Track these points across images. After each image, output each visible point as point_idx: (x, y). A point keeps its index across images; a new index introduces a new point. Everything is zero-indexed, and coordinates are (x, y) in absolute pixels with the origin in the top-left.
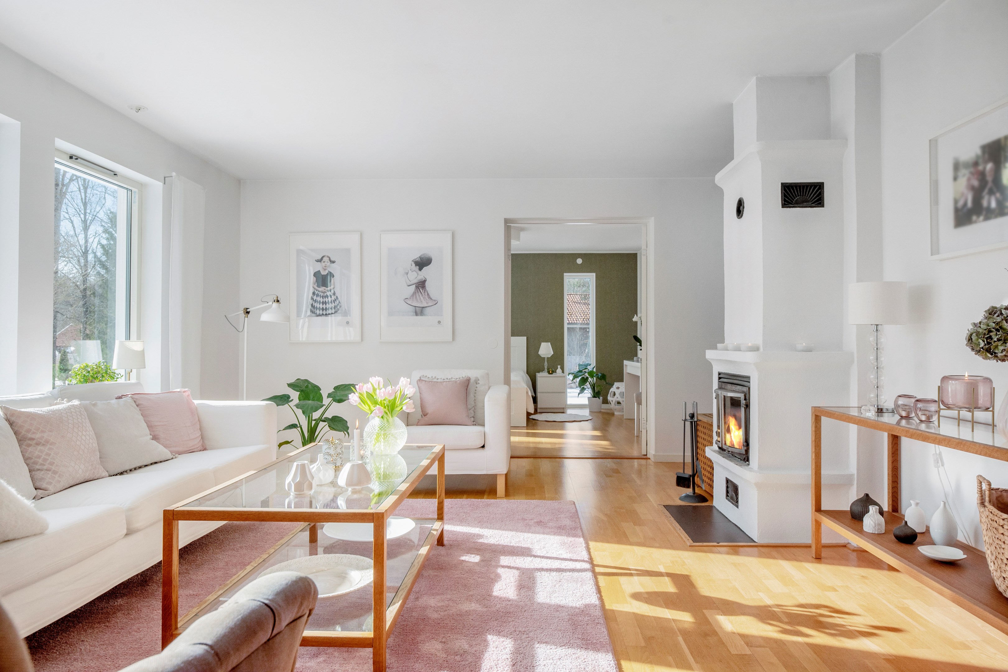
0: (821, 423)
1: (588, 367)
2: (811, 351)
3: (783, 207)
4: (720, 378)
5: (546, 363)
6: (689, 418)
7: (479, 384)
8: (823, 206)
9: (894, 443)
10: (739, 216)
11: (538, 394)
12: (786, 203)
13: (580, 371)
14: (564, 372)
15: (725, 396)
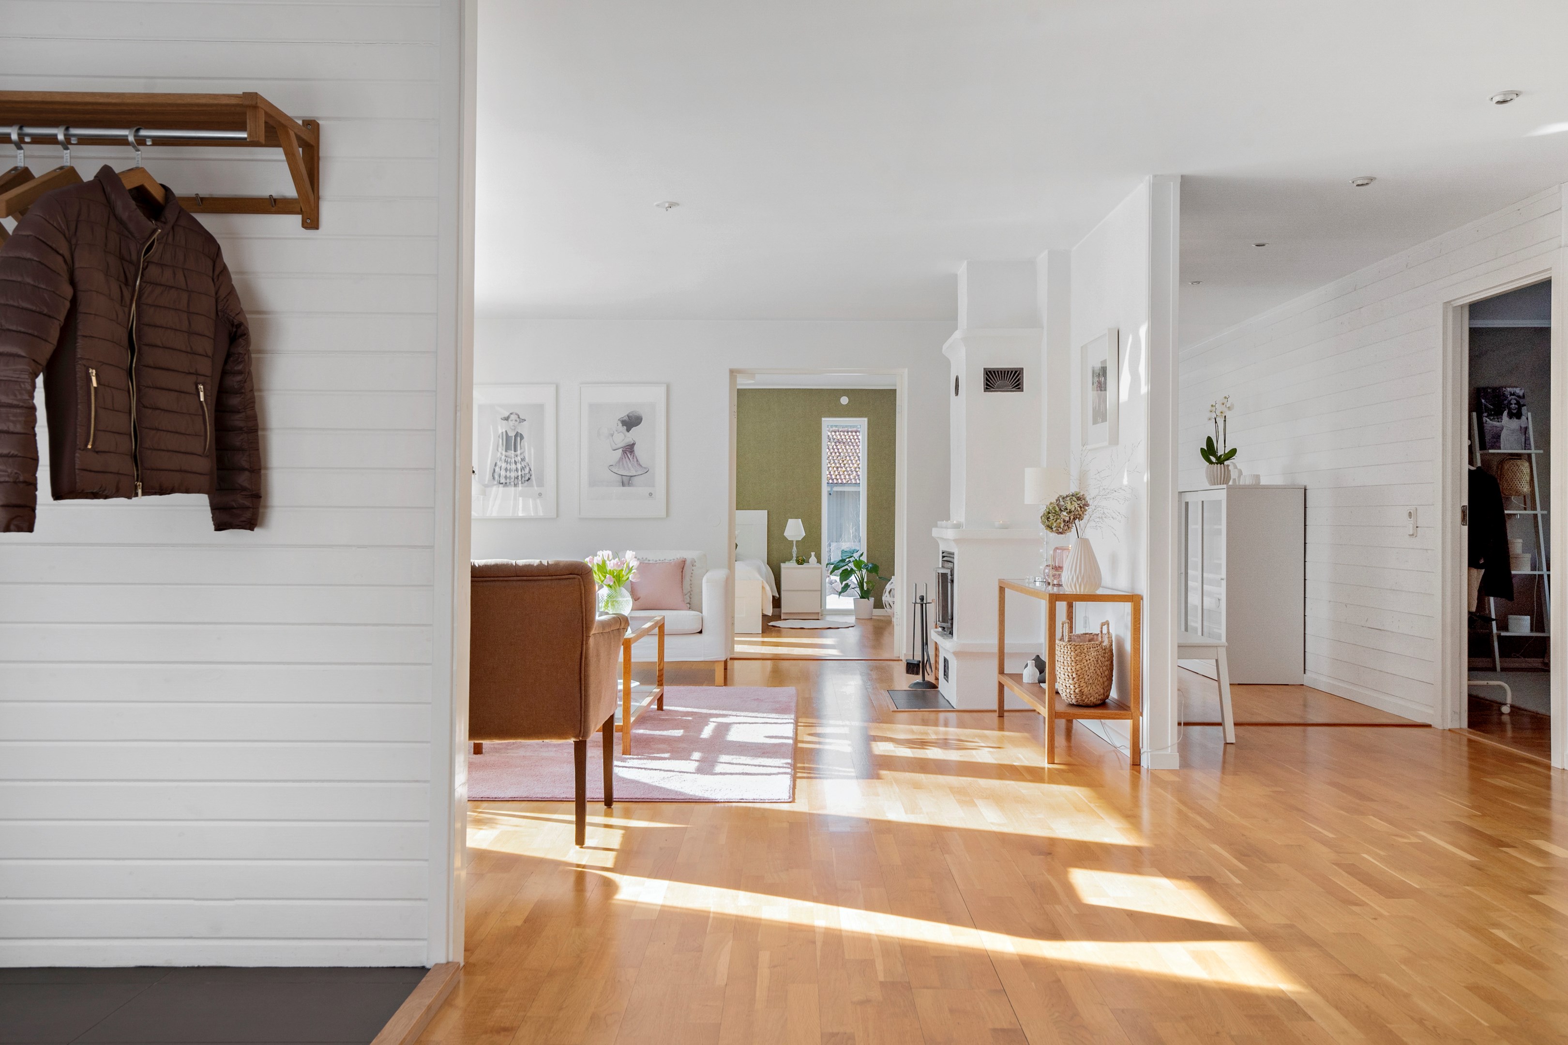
0: (1005, 593)
1: (854, 555)
2: (1008, 528)
3: (985, 391)
4: (943, 557)
5: (795, 549)
6: (920, 601)
7: (695, 566)
8: (1022, 391)
9: (1070, 613)
10: (957, 393)
11: (782, 593)
12: (988, 387)
13: (843, 561)
14: (819, 561)
15: (939, 573)
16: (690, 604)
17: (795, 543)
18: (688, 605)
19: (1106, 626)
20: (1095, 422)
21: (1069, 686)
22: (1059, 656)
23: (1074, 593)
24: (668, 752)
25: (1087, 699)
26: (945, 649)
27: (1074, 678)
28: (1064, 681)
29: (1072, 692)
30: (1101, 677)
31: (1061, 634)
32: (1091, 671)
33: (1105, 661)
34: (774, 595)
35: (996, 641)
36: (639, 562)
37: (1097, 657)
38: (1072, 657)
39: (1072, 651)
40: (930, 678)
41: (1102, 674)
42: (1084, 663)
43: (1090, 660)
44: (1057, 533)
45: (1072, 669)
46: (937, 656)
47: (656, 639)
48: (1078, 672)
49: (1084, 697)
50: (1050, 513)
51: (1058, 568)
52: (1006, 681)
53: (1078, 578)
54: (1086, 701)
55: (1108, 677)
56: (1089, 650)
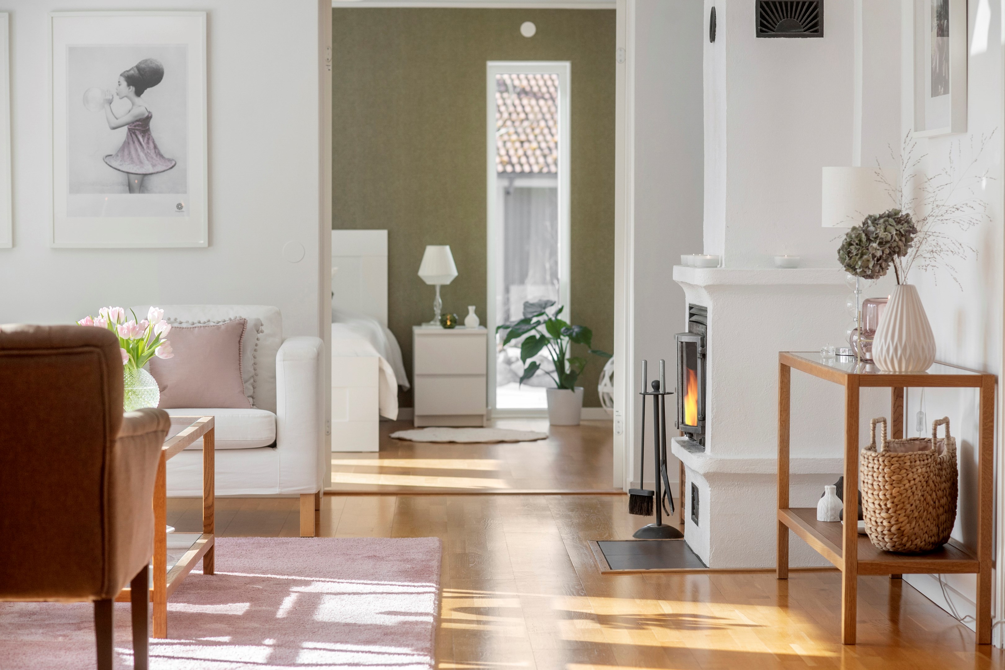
0: (790, 375)
1: (547, 310)
2: (796, 267)
3: (758, 36)
4: (691, 315)
5: (439, 300)
6: (653, 390)
7: (262, 332)
8: (822, 35)
9: (896, 406)
10: (713, 38)
11: (417, 381)
12: (764, 29)
13: (526, 321)
14: (483, 322)
15: (682, 343)
16: (253, 398)
17: (438, 290)
18: (251, 399)
19: (943, 426)
20: (935, 93)
21: (882, 523)
22: (866, 473)
23: (891, 373)
24: (228, 634)
25: (910, 543)
26: (693, 471)
27: (888, 509)
28: (872, 513)
29: (885, 532)
30: (934, 508)
31: (871, 440)
32: (916, 497)
33: (941, 483)
34: (401, 383)
35: (774, 455)
36: (169, 327)
37: (926, 475)
38: (886, 476)
39: (885, 466)
40: (669, 521)
41: (935, 503)
42: (905, 485)
43: (914, 479)
44: (863, 277)
45: (885, 495)
46: (683, 483)
47: (199, 458)
48: (896, 500)
49: (905, 539)
50: (851, 245)
51: (869, 334)
52: (791, 521)
53: (896, 350)
54: (908, 544)
55: (946, 507)
56: (913, 463)
